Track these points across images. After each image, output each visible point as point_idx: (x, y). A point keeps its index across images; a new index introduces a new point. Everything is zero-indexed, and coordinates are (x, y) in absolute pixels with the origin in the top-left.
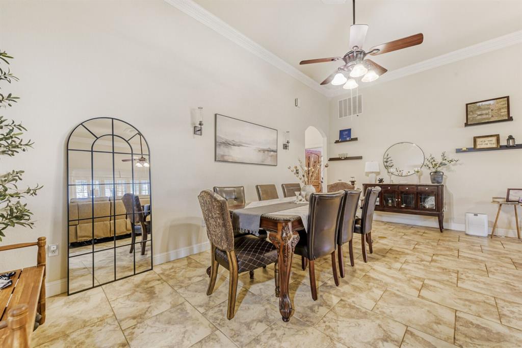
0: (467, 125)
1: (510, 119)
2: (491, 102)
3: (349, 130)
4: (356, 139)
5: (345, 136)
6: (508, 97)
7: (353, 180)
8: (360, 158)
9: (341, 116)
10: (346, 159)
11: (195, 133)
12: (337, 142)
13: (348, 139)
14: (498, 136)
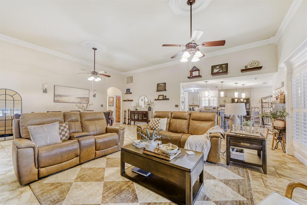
0: (157, 91)
1: (166, 90)
2: (162, 84)
3: (129, 89)
4: (131, 93)
5: (128, 91)
6: (165, 83)
7: (129, 109)
8: (132, 101)
9: (127, 83)
10: (129, 101)
11: (44, 92)
12: (126, 94)
13: (129, 93)
14: (163, 95)
